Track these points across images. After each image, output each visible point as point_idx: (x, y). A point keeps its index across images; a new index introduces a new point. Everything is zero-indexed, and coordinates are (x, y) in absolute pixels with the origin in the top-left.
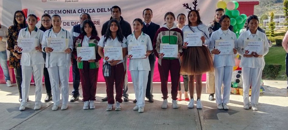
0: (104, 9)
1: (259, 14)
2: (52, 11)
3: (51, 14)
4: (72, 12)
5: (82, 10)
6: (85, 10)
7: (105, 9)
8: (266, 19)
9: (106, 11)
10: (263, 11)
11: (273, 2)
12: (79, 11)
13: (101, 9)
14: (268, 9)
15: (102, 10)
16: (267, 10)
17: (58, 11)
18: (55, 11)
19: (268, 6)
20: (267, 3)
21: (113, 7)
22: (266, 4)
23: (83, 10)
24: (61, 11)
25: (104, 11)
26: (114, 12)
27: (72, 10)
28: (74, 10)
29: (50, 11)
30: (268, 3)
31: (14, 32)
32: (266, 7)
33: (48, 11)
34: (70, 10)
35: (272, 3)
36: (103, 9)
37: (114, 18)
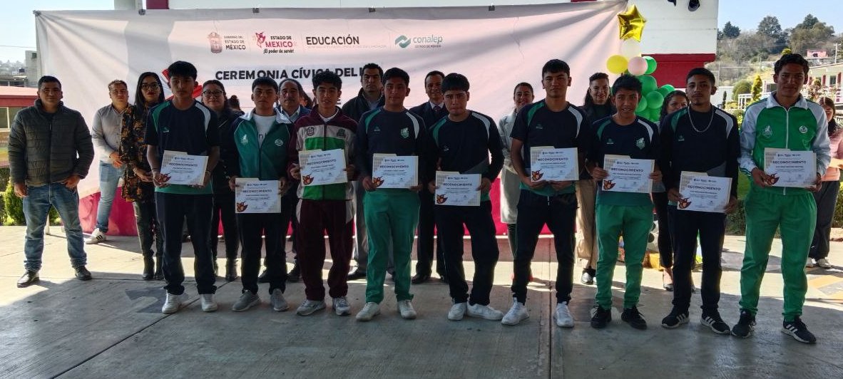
0: (351, 71)
1: (734, 78)
2: (234, 74)
3: (231, 78)
4: (280, 76)
5: (301, 71)
6: (309, 71)
7: (353, 69)
8: (745, 93)
9: (356, 75)
10: (743, 72)
11: (767, 51)
12: (296, 74)
13: (346, 69)
14: (754, 67)
15: (346, 72)
16: (752, 70)
17: (247, 72)
18: (240, 72)
19: (755, 61)
20: (752, 54)
21: (367, 67)
22: (750, 57)
23: (304, 71)
24: (253, 72)
25: (351, 73)
26: (368, 77)
27: (278, 72)
28: (284, 72)
29: (230, 74)
30: (756, 54)
31: (138, 120)
32: (750, 64)
33: (225, 72)
34: (274, 72)
35: (765, 54)
36: (349, 69)
37: (368, 90)
